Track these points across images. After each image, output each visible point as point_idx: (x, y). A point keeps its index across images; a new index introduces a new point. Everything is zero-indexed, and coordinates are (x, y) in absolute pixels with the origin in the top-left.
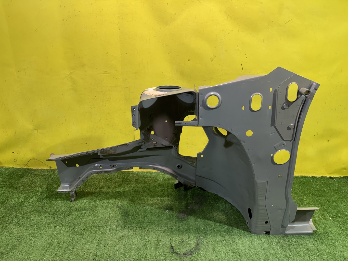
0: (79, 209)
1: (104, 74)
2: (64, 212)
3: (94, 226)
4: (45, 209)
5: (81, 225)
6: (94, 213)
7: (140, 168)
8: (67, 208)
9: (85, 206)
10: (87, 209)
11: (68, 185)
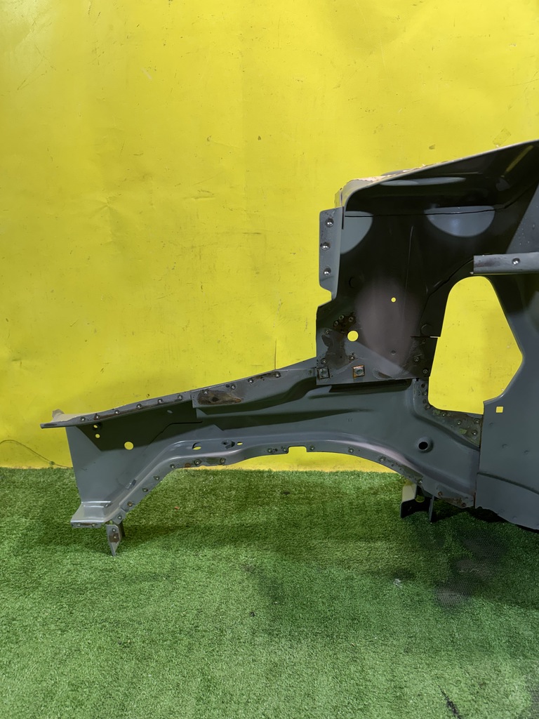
0: (134, 577)
1: (200, 197)
2: (89, 586)
3: (181, 631)
4: (35, 576)
5: (142, 627)
6: (178, 589)
7: (310, 450)
8: (98, 574)
9: (149, 567)
10: (155, 577)
11: (101, 504)
